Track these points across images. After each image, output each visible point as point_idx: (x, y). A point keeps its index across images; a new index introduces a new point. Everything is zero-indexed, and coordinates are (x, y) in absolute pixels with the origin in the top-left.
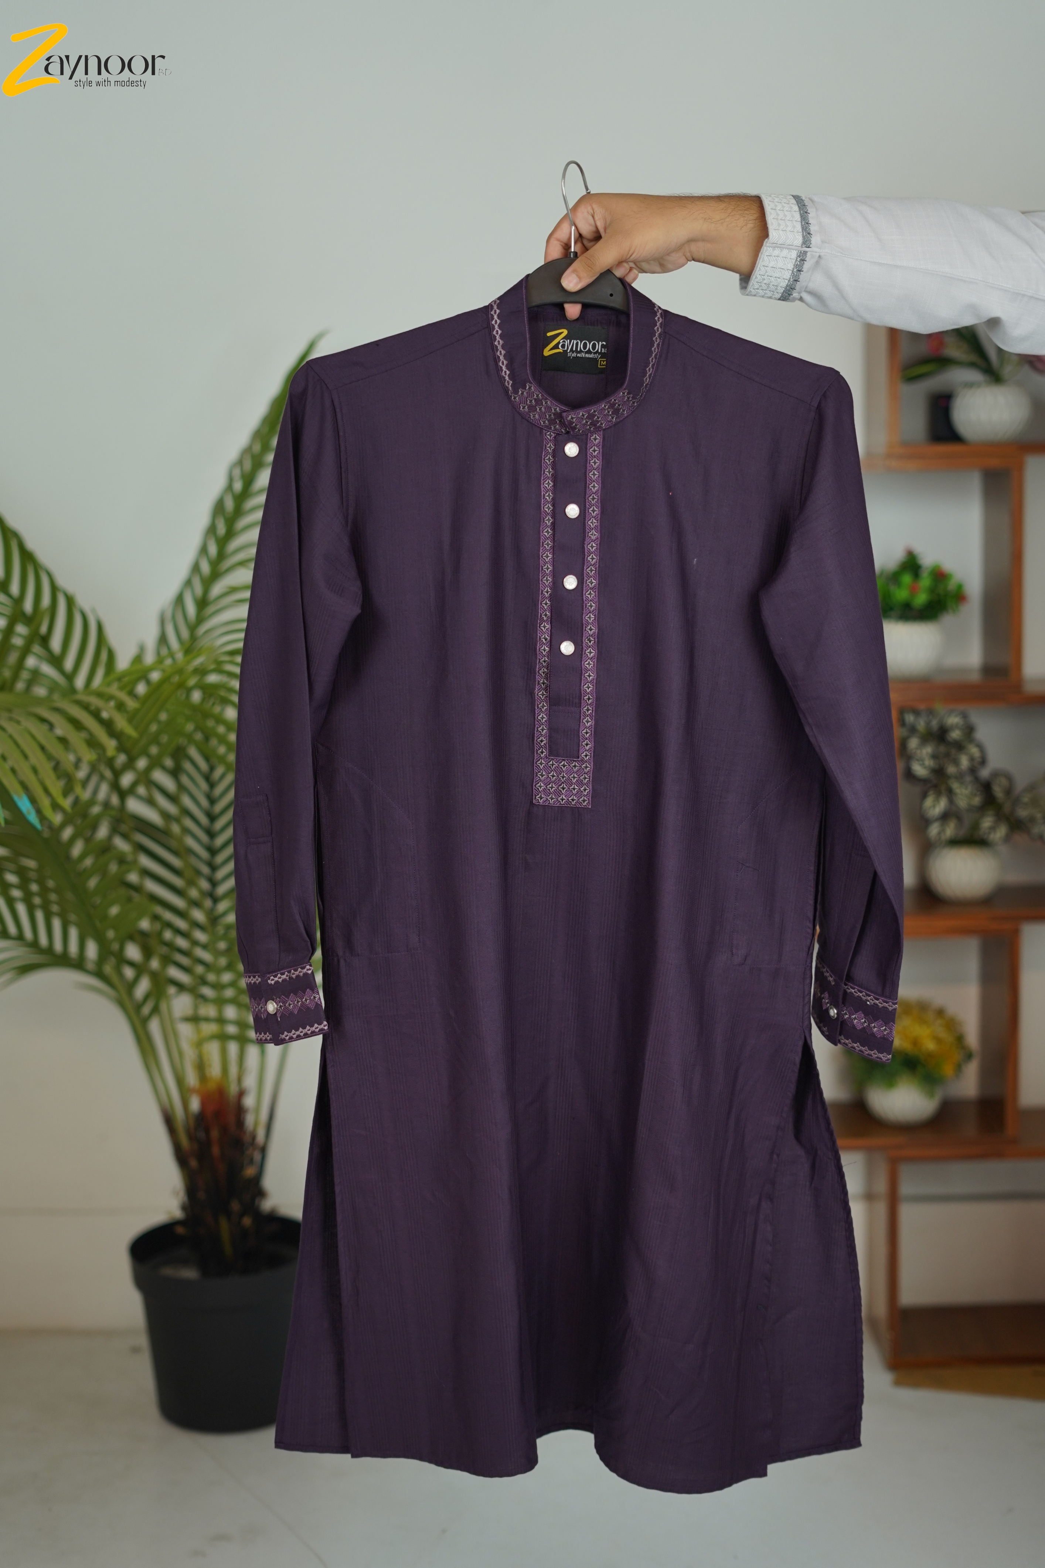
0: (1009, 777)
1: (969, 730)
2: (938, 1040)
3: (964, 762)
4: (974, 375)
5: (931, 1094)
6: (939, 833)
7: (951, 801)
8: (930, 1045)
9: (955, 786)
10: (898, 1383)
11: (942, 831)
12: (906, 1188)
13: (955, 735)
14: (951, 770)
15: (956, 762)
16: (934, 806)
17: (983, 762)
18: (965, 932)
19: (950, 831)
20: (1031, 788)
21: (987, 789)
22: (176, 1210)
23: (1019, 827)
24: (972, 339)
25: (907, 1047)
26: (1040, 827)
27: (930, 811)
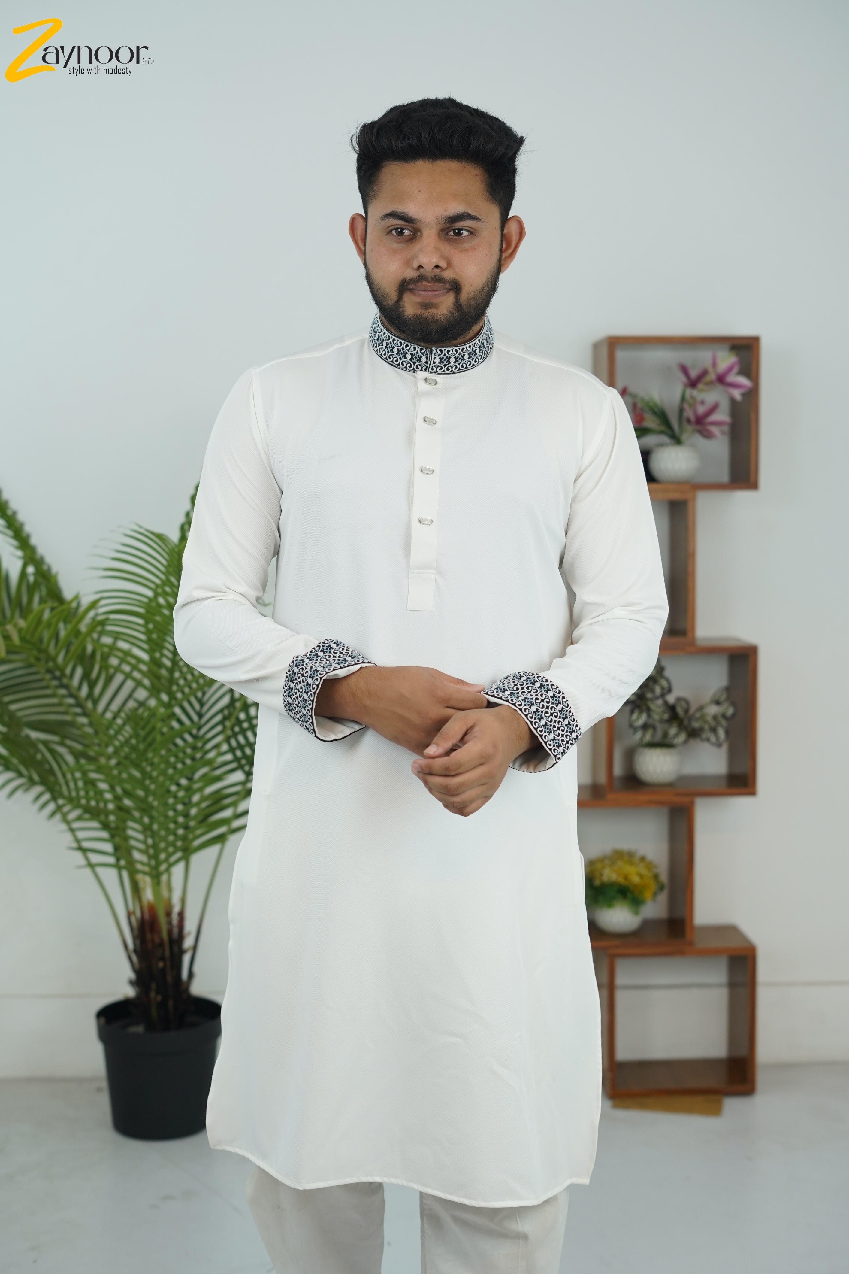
0: (687, 702)
1: (661, 669)
2: (641, 876)
3: (658, 690)
4: (665, 439)
5: (636, 913)
6: (641, 739)
7: (649, 716)
8: (636, 880)
9: (652, 706)
10: (615, 1106)
11: (644, 735)
12: (620, 980)
14: (649, 695)
15: (652, 691)
16: (637, 720)
17: (669, 690)
18: (660, 803)
19: (648, 737)
20: (701, 708)
21: (672, 709)
22: (130, 992)
23: (694, 734)
24: (662, 416)
25: (621, 880)
26: (707, 734)
27: (635, 723)
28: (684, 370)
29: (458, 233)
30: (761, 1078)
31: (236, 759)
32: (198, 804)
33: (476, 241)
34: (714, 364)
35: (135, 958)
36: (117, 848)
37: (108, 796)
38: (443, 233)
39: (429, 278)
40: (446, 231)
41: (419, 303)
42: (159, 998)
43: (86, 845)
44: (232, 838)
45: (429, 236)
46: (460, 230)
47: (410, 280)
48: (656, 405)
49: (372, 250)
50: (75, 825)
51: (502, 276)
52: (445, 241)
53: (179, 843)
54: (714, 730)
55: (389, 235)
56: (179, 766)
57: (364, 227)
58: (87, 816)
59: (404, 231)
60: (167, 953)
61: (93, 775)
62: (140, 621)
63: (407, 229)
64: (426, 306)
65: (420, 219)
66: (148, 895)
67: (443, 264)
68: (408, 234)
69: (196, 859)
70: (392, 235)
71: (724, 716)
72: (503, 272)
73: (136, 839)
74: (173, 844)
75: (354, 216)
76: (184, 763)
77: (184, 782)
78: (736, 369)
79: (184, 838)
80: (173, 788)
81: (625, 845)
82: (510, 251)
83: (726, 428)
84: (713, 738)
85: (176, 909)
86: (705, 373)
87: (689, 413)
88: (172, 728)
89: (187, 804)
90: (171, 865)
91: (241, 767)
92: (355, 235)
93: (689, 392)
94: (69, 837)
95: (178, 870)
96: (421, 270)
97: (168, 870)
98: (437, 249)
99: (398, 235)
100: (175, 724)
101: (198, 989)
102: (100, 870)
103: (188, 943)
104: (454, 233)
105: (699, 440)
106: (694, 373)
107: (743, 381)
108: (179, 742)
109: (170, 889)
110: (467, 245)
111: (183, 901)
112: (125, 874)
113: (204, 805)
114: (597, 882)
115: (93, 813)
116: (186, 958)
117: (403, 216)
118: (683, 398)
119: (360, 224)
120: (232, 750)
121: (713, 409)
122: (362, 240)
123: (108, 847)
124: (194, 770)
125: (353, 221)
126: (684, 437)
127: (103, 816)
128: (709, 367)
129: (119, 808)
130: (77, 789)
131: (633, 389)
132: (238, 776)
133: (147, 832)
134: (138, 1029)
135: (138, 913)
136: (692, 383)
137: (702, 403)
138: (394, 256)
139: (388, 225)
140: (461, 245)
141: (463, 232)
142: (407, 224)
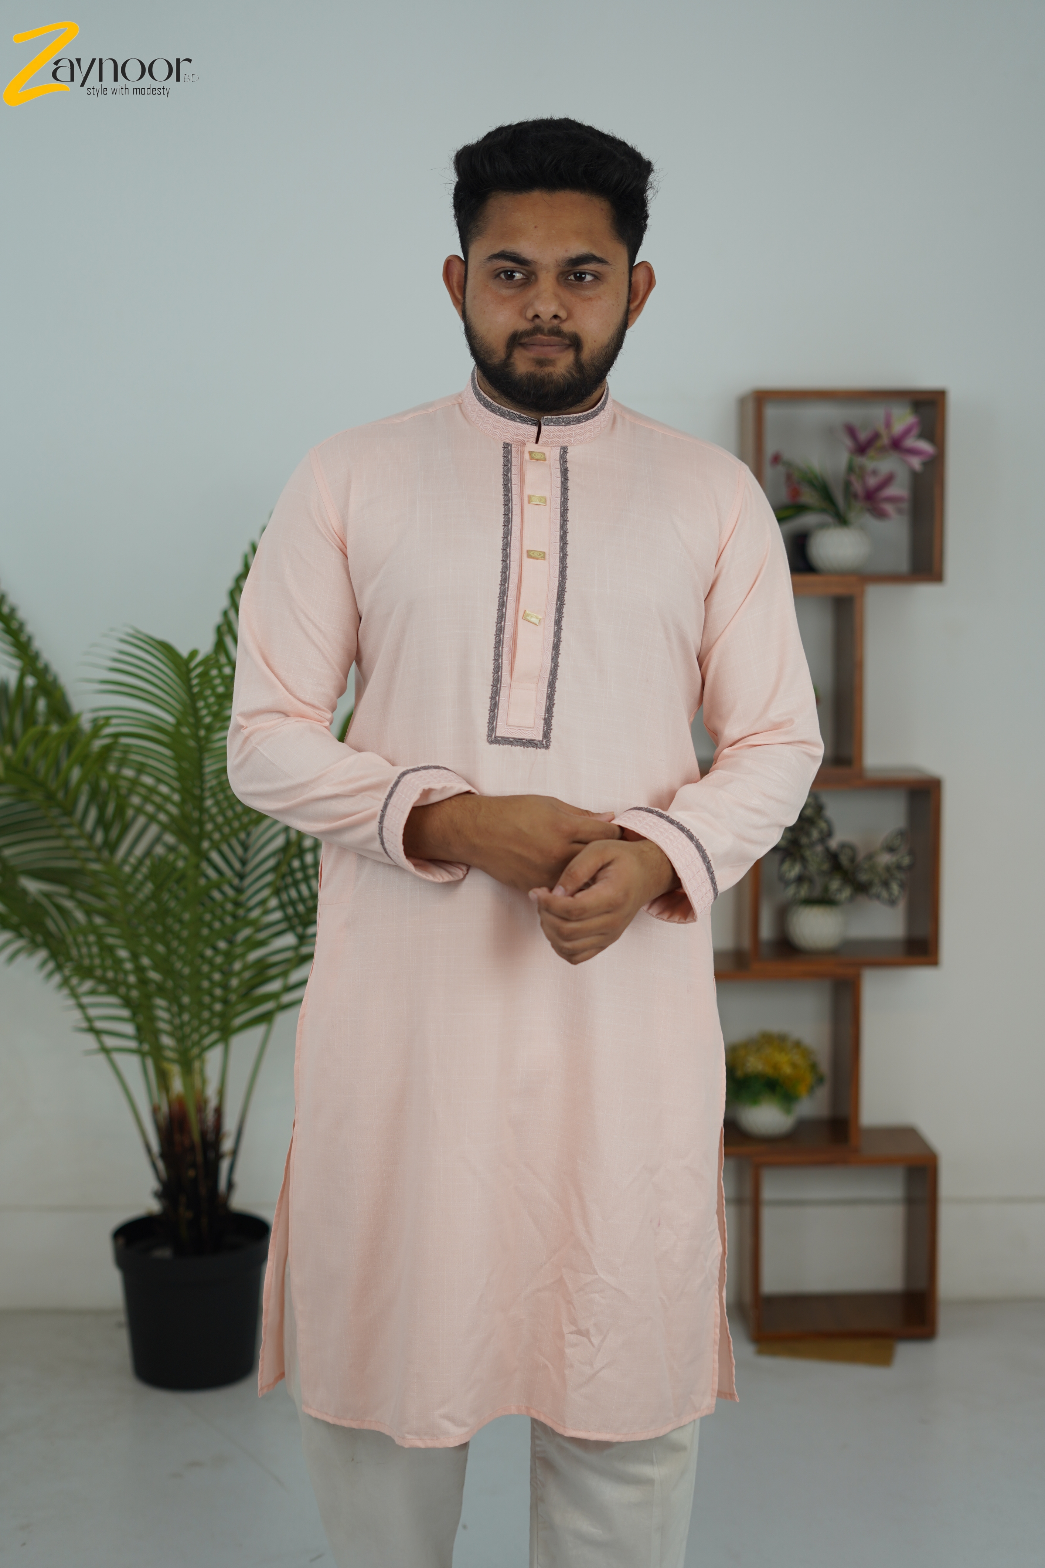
0: (853, 848)
1: (819, 808)
2: (794, 1065)
3: (815, 834)
4: (827, 518)
5: (788, 1110)
6: (795, 894)
7: (804, 866)
8: (787, 1070)
9: (808, 853)
10: (760, 1352)
11: (799, 890)
12: (769, 1192)
14: (804, 840)
15: (808, 833)
16: (790, 871)
17: (830, 834)
18: (819, 976)
19: (804, 892)
20: (870, 857)
21: (833, 857)
22: (153, 1206)
23: (861, 889)
24: (824, 491)
25: (769, 1071)
26: (877, 889)
27: (787, 875)
28: (851, 431)
29: (580, 278)
30: (944, 1318)
31: (287, 918)
32: (239, 974)
33: (601, 287)
34: (888, 424)
35: (161, 1165)
36: (139, 1029)
37: (128, 966)
38: (562, 277)
39: (546, 330)
40: (566, 275)
41: (533, 359)
42: (189, 1215)
43: (99, 1025)
44: (281, 1019)
45: (547, 281)
46: (581, 273)
47: (522, 333)
48: (816, 476)
49: (474, 297)
50: (86, 1000)
51: (629, 331)
52: (565, 286)
53: (216, 1022)
54: (886, 884)
55: (496, 279)
56: (217, 925)
57: (462, 272)
58: (102, 988)
59: (514, 274)
60: (200, 1158)
61: (111, 940)
63: (519, 272)
64: (541, 363)
65: (536, 261)
66: (177, 1085)
67: (563, 314)
68: (520, 278)
69: (238, 1041)
70: (501, 278)
71: (899, 867)
72: (631, 326)
73: (163, 1020)
74: (208, 1022)
75: (450, 258)
76: (222, 921)
77: (222, 945)
78: (915, 432)
79: (222, 1015)
80: (209, 952)
81: (775, 1027)
82: (638, 301)
83: (905, 506)
84: (885, 894)
85: (213, 1103)
86: (876, 436)
87: (858, 487)
88: (205, 877)
89: (227, 974)
90: (204, 1049)
91: (291, 928)
92: (451, 282)
93: (861, 460)
94: (77, 1014)
95: (213, 1057)
96: (537, 321)
97: (200, 1056)
98: (557, 296)
99: (508, 279)
100: (210, 872)
101: (240, 1201)
102: (118, 1057)
103: (227, 1145)
104: (575, 277)
105: (869, 520)
106: (862, 436)
107: (925, 446)
108: (216, 895)
109: (204, 1082)
110: (588, 293)
111: (221, 1093)
112: (150, 1063)
113: (247, 975)
114: (739, 1073)
115: (110, 986)
116: (225, 1165)
117: (514, 257)
118: (851, 469)
119: (457, 269)
120: (282, 906)
121: (888, 480)
122: (459, 287)
123: (129, 1029)
124: (235, 932)
125: (448, 264)
126: (852, 516)
127: (122, 990)
128: (881, 428)
129: (143, 982)
130: (91, 956)
131: (787, 455)
132: (289, 939)
133: (175, 1009)
134: (164, 1253)
135: (165, 1108)
136: (861, 449)
137: (875, 473)
138: (503, 305)
139: (495, 267)
140: (583, 292)
141: (585, 276)
142: (519, 266)
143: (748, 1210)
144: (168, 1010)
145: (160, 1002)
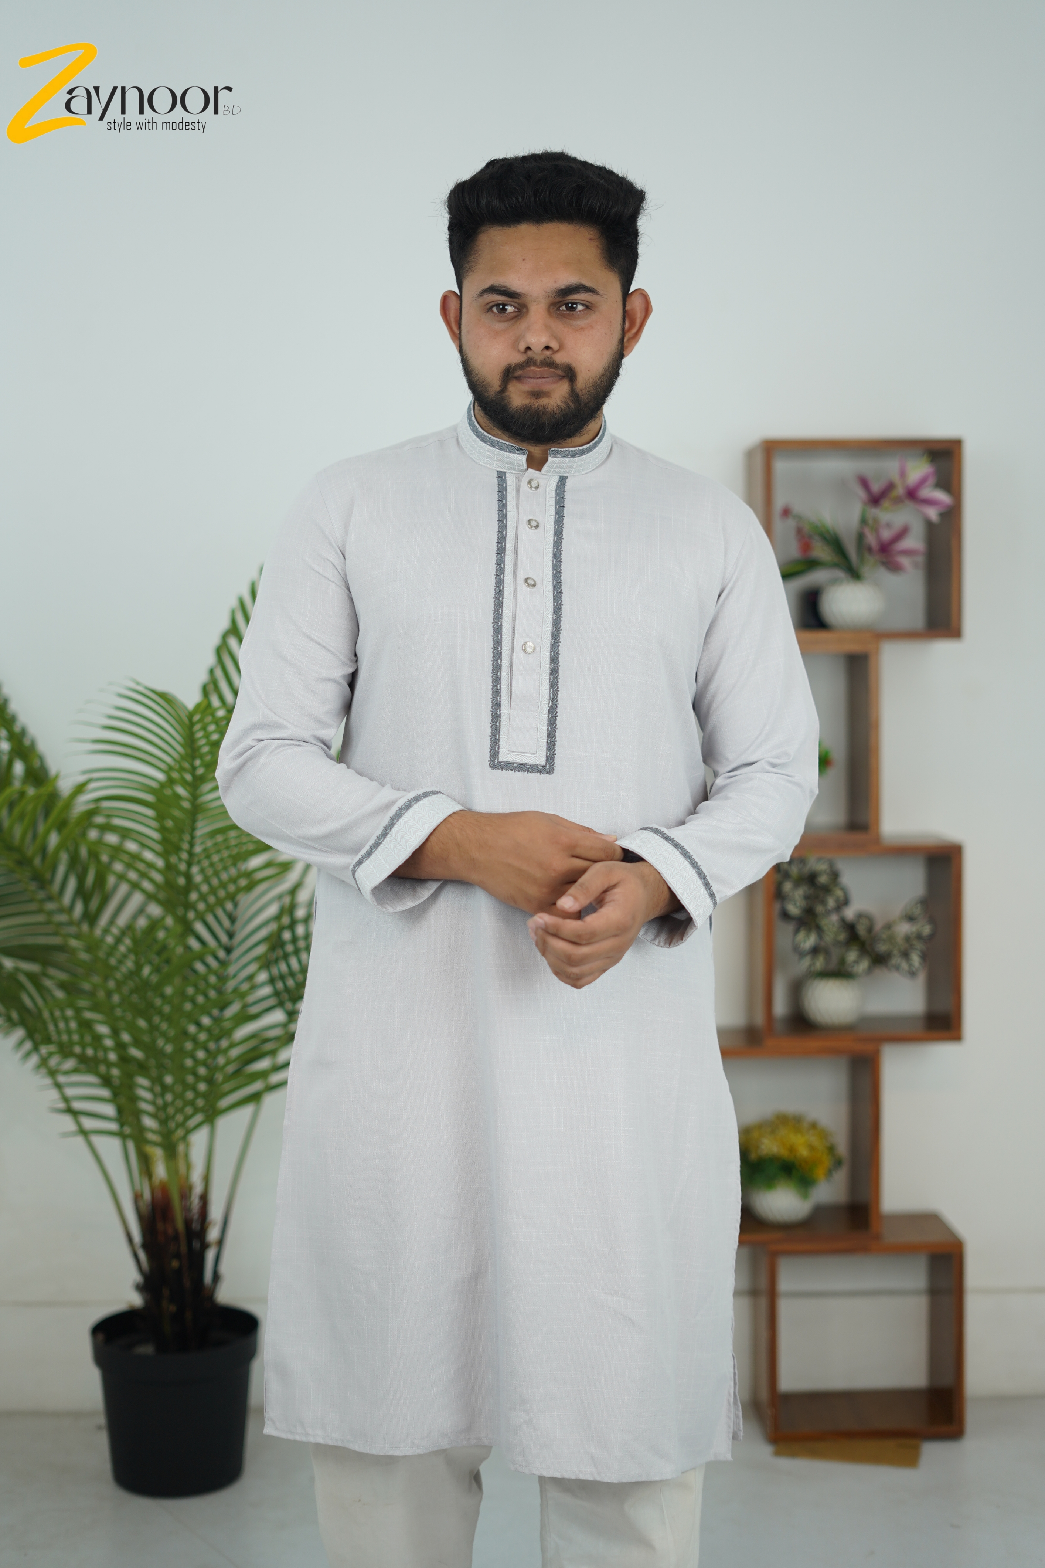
0: (870, 918)
1: (835, 876)
2: (812, 1148)
3: (831, 903)
4: (840, 574)
5: (805, 1195)
6: (810, 966)
7: (820, 937)
8: (804, 1152)
9: (823, 923)
10: (778, 1453)
11: (814, 962)
12: (784, 1284)
13: (823, 879)
14: (819, 909)
15: (824, 903)
16: (805, 941)
17: (845, 902)
18: (834, 1052)
19: (820, 963)
20: (888, 926)
21: (850, 928)
22: (136, 1300)
23: (880, 960)
24: (835, 543)
25: (784, 1153)
26: (896, 960)
27: (802, 945)
28: (864, 483)
29: (571, 308)
30: (972, 1416)
31: (277, 994)
32: (226, 1051)
33: (594, 317)
34: (903, 474)
35: (142, 1255)
36: (120, 1110)
37: (109, 1043)
38: (553, 308)
39: (539, 361)
40: (557, 306)
41: (528, 391)
42: (173, 1308)
43: (77, 1105)
44: (269, 1100)
45: (537, 312)
46: (573, 304)
47: (515, 366)
48: (828, 531)
49: (469, 330)
50: (62, 1079)
51: (625, 361)
52: (557, 317)
53: (200, 1102)
54: (906, 955)
55: (488, 313)
56: (200, 999)
57: (458, 306)
58: (81, 1068)
59: (506, 307)
60: (184, 1248)
61: (88, 1015)
62: (150, 812)
63: (510, 305)
64: (536, 395)
65: (526, 294)
66: (160, 1171)
67: (554, 345)
68: (512, 311)
69: (224, 1123)
70: (493, 312)
71: (919, 937)
72: (627, 356)
73: (145, 1101)
74: (192, 1103)
75: (446, 294)
76: (206, 995)
77: (206, 1021)
78: (931, 481)
79: (207, 1096)
80: (192, 1029)
81: (790, 1107)
82: (634, 331)
83: (920, 559)
84: (904, 965)
85: (198, 1189)
86: (891, 486)
87: (871, 539)
88: (188, 948)
89: (212, 1051)
90: (189, 1131)
91: (281, 1004)
92: (448, 317)
93: (874, 512)
94: (54, 1094)
95: (199, 1140)
96: (529, 353)
97: (184, 1138)
98: (547, 327)
99: (500, 313)
100: (194, 943)
101: (226, 1295)
102: (96, 1140)
103: (213, 1234)
104: (566, 307)
105: (882, 574)
106: (876, 487)
107: (941, 496)
108: (199, 967)
109: (189, 1166)
110: (581, 323)
111: (207, 1179)
112: (131, 1145)
114: (753, 1156)
115: (87, 1064)
116: (210, 1255)
117: (504, 291)
118: (864, 521)
119: (453, 304)
120: (272, 981)
121: (903, 533)
122: (456, 321)
123: (109, 1110)
124: (222, 1007)
125: (445, 299)
126: (865, 570)
127: (102, 1069)
128: (895, 477)
129: (125, 1059)
130: (69, 1032)
131: (798, 507)
132: (278, 1016)
133: (158, 1089)
134: (147, 1350)
135: (147, 1195)
136: (875, 500)
137: (888, 525)
138: (495, 339)
139: (487, 301)
140: (574, 323)
141: (577, 306)
142: (509, 299)
143: (763, 1302)
144: (151, 1090)
145: (142, 1081)
